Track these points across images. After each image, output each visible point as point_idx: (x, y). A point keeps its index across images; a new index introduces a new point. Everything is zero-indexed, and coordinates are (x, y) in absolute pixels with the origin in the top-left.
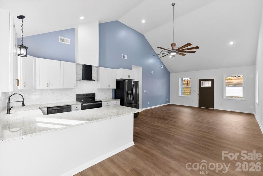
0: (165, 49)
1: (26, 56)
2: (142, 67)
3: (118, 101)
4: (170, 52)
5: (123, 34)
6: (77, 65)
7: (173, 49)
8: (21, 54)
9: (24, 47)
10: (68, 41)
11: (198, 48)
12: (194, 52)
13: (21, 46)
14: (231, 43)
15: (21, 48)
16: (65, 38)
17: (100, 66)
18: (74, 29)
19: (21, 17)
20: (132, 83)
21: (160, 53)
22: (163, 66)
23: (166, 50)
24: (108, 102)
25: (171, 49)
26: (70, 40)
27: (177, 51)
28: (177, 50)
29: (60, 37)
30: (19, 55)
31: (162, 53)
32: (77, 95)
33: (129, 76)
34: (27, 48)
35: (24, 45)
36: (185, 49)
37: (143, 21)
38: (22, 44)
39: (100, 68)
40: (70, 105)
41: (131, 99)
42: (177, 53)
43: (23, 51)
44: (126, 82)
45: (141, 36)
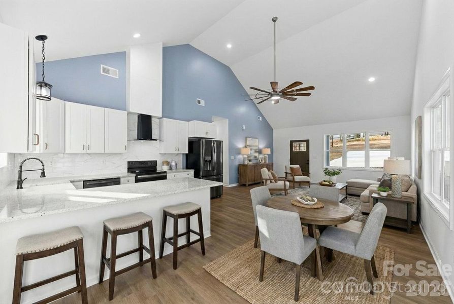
0: (261, 91)
1: (50, 98)
2: (227, 118)
3: (191, 172)
4: (270, 95)
5: (197, 66)
6: (129, 114)
7: (274, 91)
8: (41, 96)
9: (46, 85)
10: (114, 72)
11: (312, 88)
12: (309, 95)
13: (42, 84)
14: (372, 80)
15: (41, 86)
16: (110, 68)
17: (163, 116)
18: (125, 53)
19: (42, 38)
20: (212, 144)
21: (254, 97)
22: (261, 118)
23: (264, 91)
24: (176, 174)
25: (271, 91)
26: (118, 71)
27: (281, 94)
28: (280, 92)
29: (102, 66)
30: (39, 97)
31: (257, 96)
32: (129, 162)
33: (207, 133)
34: (50, 86)
35: (45, 81)
36: (293, 91)
37: (229, 46)
38: (43, 81)
39: (165, 119)
40: (119, 178)
41: (211, 169)
42: (281, 96)
43: (45, 92)
44: (203, 142)
45: (226, 70)
